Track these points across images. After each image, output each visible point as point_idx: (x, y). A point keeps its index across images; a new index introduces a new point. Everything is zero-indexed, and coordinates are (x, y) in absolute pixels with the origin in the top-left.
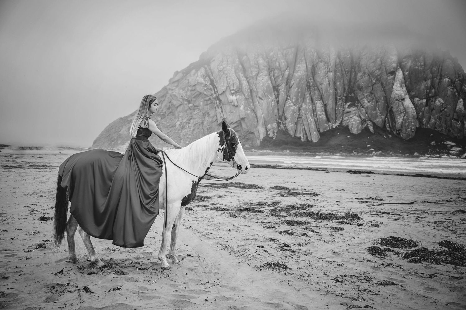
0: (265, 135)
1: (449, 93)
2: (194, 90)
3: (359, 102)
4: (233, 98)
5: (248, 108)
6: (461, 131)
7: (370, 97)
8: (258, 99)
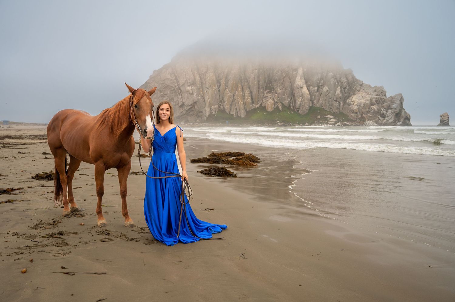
0: (210, 113)
1: (332, 83)
2: (164, 83)
3: (274, 89)
4: (190, 88)
5: (199, 95)
6: (338, 108)
7: (281, 86)
8: (206, 89)
